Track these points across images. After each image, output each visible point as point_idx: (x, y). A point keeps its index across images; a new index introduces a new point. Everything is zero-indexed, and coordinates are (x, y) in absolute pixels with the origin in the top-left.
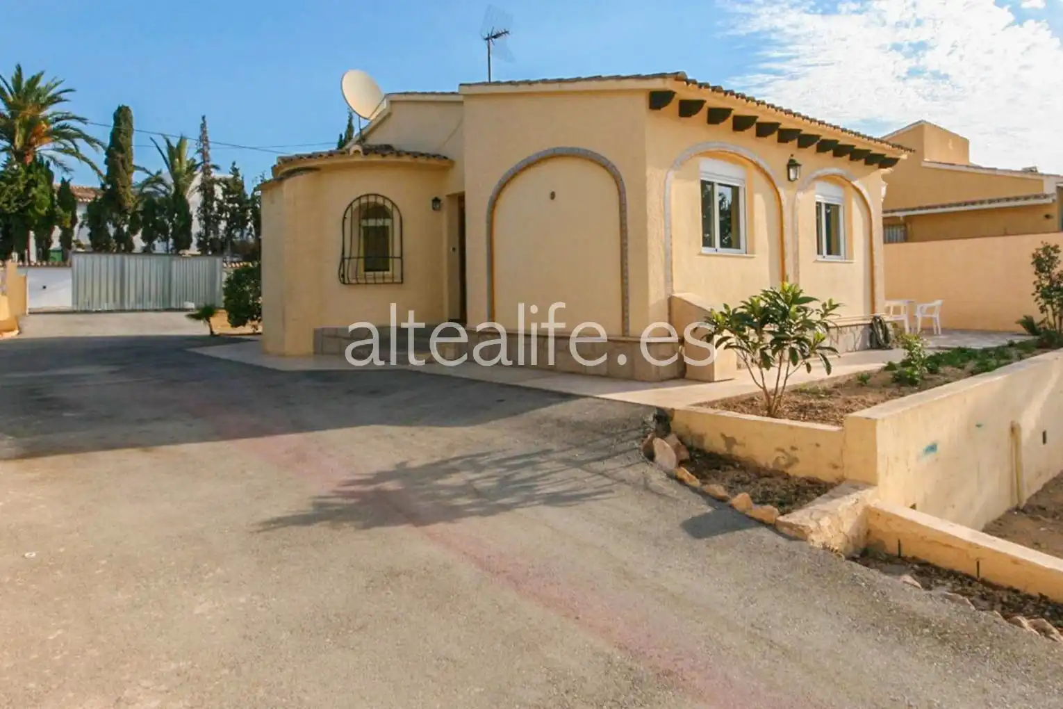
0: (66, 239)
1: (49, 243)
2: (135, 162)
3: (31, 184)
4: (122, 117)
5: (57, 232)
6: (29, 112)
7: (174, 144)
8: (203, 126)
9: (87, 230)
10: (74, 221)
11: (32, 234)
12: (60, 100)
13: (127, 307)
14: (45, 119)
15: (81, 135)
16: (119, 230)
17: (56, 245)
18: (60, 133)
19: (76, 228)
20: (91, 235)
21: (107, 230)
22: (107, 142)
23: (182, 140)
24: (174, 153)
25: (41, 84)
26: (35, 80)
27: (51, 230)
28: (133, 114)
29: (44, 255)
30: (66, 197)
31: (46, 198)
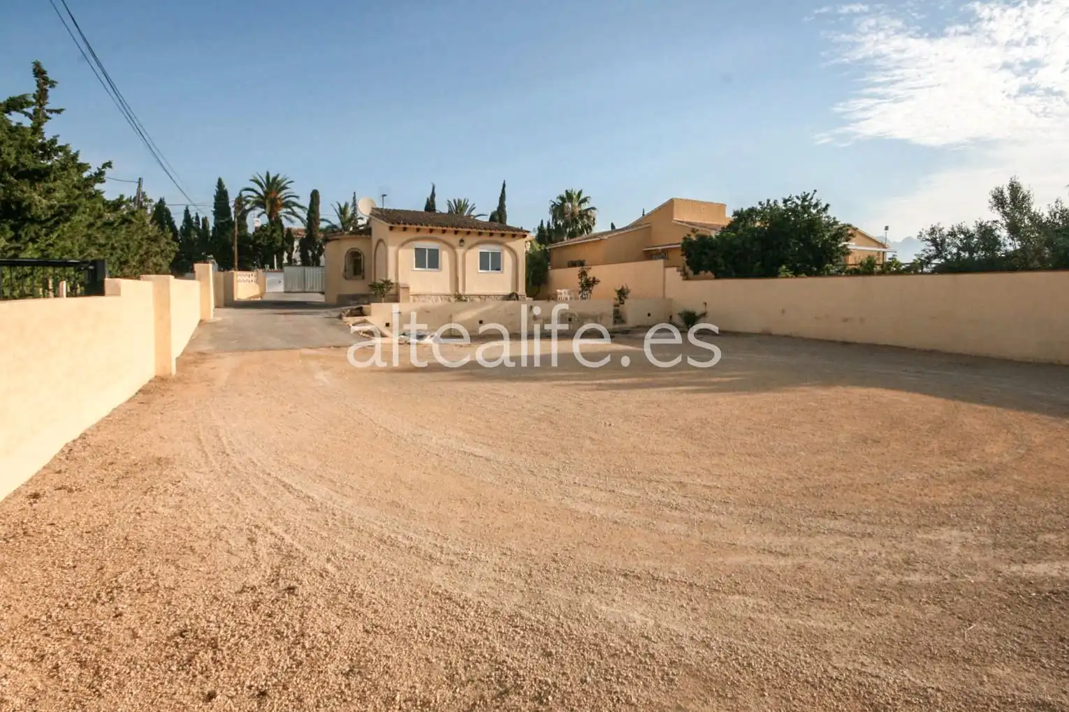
0: (289, 258)
1: (283, 260)
2: (321, 217)
3: (274, 231)
4: (315, 196)
5: (286, 255)
6: (273, 196)
7: (343, 206)
8: (354, 198)
9: (298, 253)
10: (293, 249)
11: (275, 257)
12: (287, 188)
13: (306, 290)
14: (279, 199)
15: (295, 204)
16: (313, 253)
17: (285, 261)
18: (287, 205)
19: (294, 253)
20: (301, 256)
21: (308, 253)
22: (308, 207)
23: (346, 205)
24: (343, 212)
25: (279, 179)
26: (275, 179)
27: (283, 254)
28: (320, 194)
29: (281, 265)
30: (289, 236)
31: (280, 238)
